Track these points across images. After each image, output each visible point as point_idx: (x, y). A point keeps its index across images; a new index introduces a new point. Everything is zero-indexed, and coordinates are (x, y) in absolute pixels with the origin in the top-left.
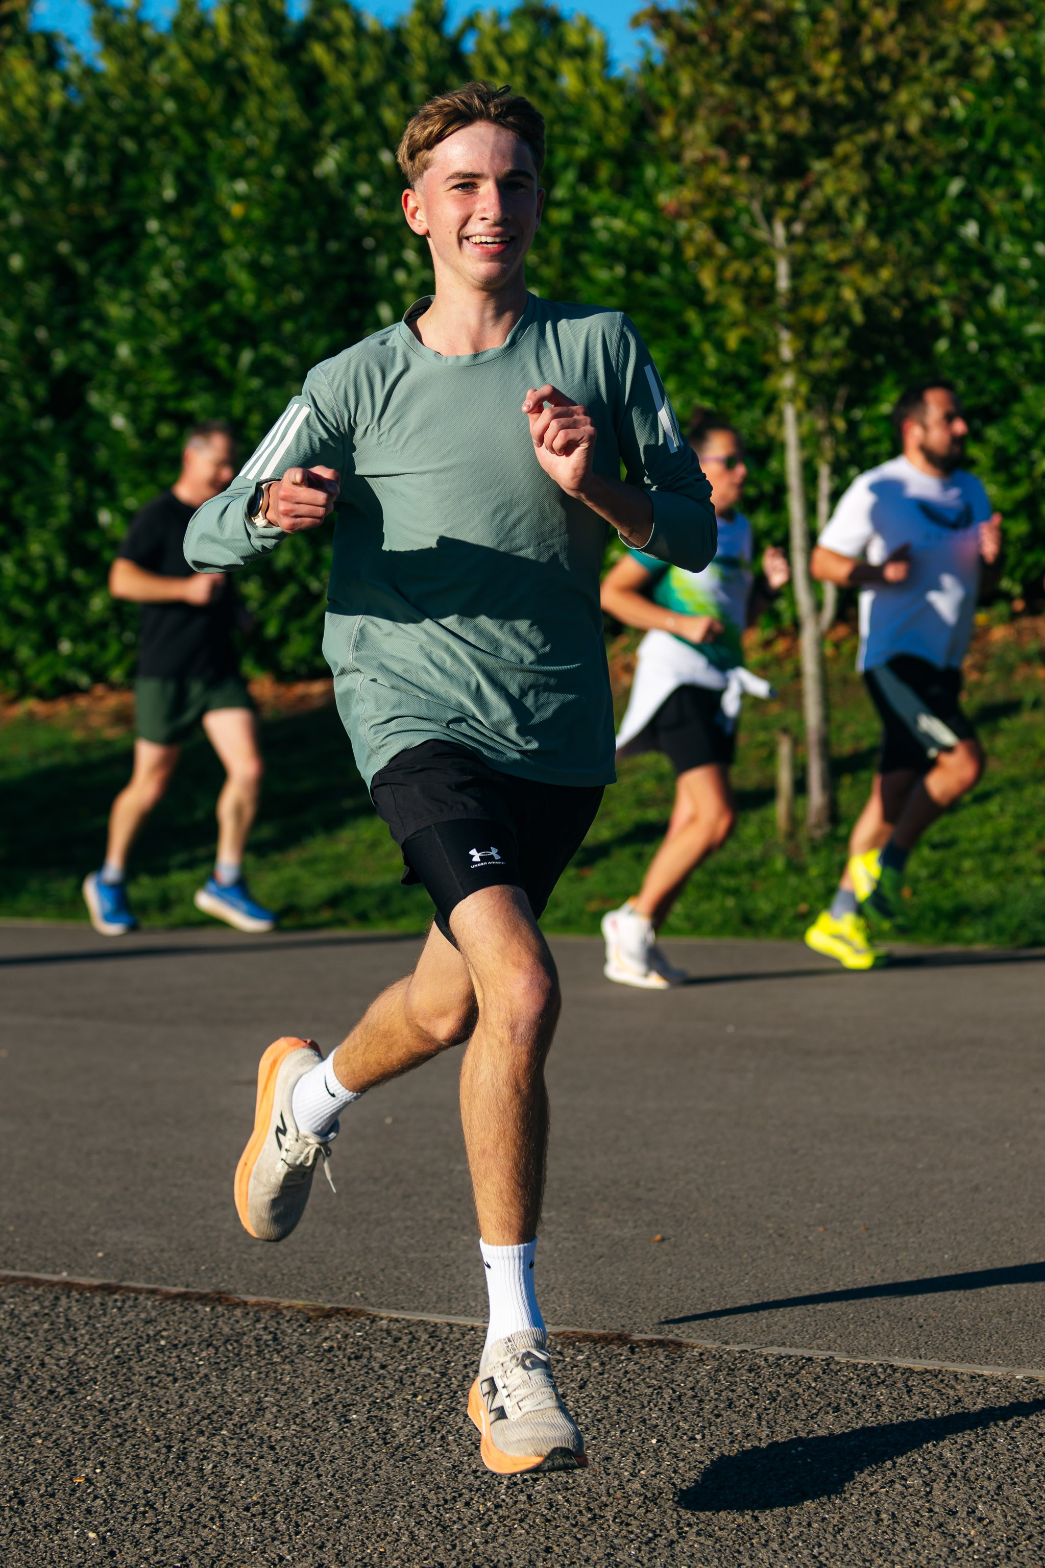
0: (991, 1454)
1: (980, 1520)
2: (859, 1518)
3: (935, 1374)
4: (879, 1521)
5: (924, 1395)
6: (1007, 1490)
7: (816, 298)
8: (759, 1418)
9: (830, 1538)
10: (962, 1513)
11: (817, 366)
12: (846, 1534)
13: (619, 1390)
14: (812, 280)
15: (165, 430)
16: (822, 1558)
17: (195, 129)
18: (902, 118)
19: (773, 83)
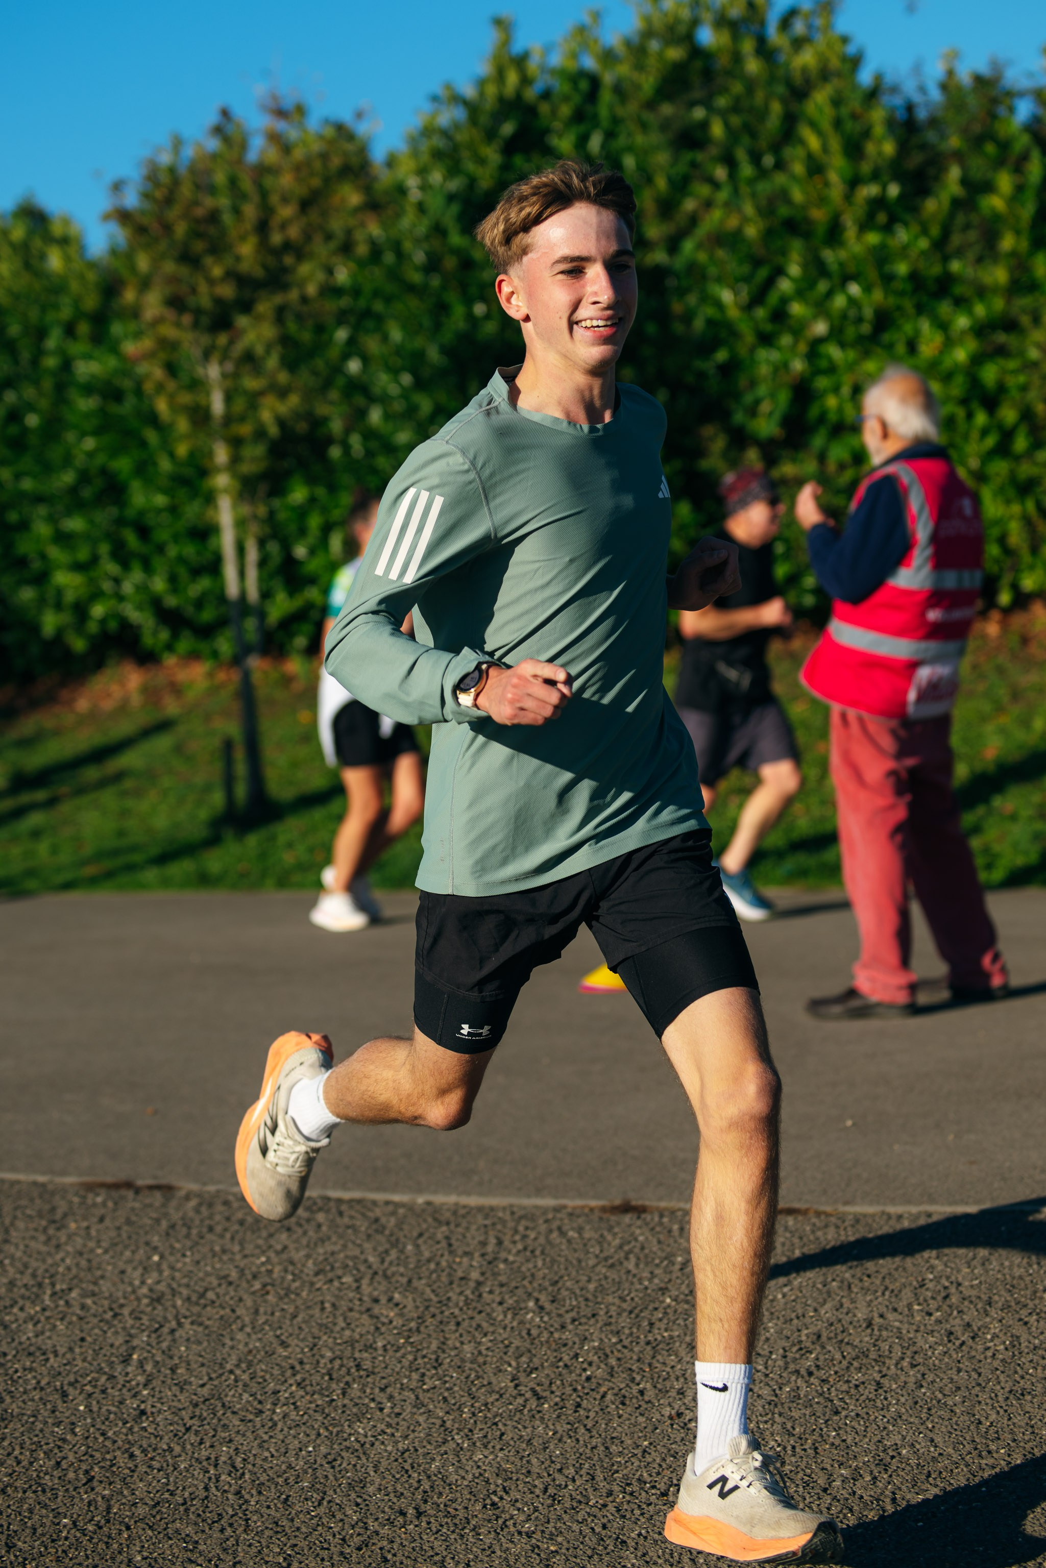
0: (403, 1257)
1: (397, 1305)
2: (309, 1308)
3: (359, 1201)
4: (323, 1309)
5: (352, 1217)
6: (415, 1283)
7: (242, 419)
8: (233, 1238)
9: (288, 1322)
10: (383, 1300)
11: (246, 468)
12: (299, 1319)
13: (129, 1222)
14: (239, 405)
16: (283, 1338)
18: (301, 285)
19: (208, 261)
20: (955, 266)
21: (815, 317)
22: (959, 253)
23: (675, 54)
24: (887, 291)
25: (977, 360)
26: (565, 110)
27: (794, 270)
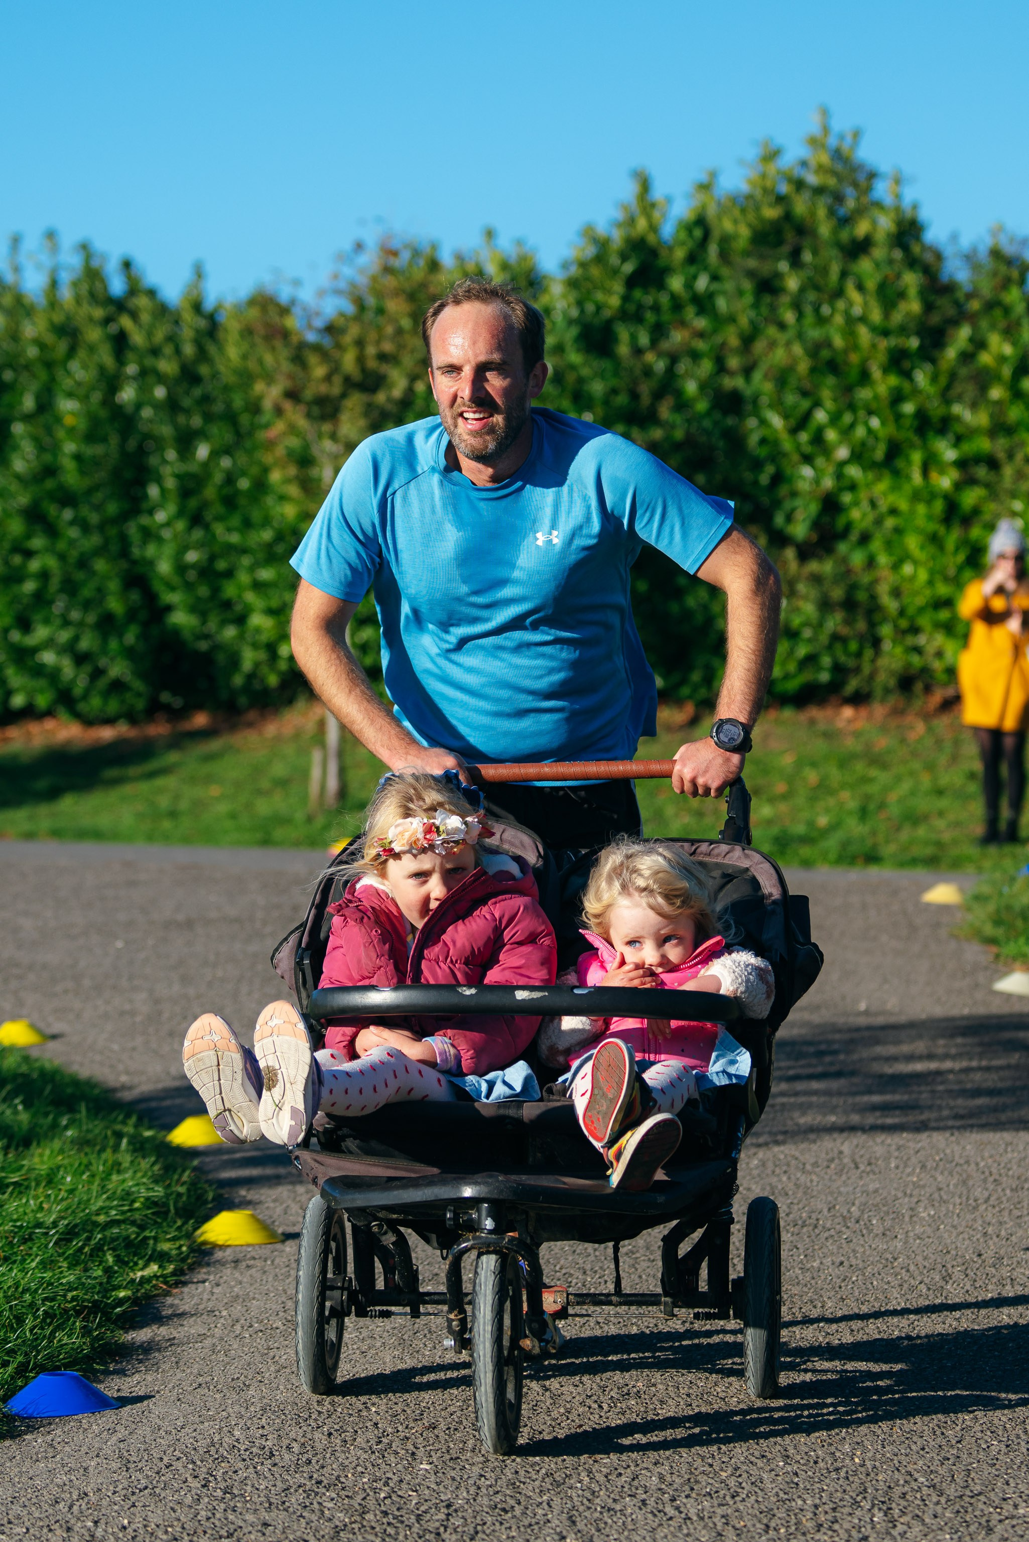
15: (17, 560)
17: (49, 365)
20: (957, 409)
21: (841, 442)
22: (959, 399)
23: (771, 213)
24: (899, 426)
25: (958, 486)
26: (680, 254)
27: (829, 404)
